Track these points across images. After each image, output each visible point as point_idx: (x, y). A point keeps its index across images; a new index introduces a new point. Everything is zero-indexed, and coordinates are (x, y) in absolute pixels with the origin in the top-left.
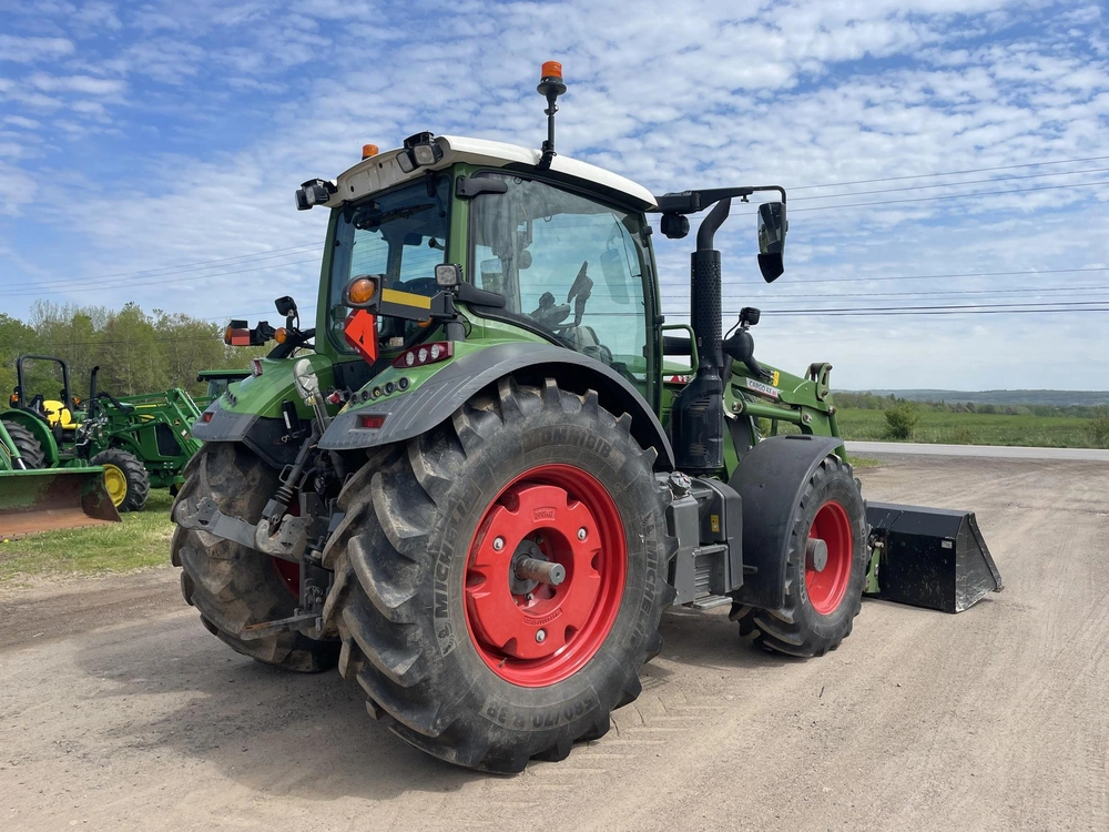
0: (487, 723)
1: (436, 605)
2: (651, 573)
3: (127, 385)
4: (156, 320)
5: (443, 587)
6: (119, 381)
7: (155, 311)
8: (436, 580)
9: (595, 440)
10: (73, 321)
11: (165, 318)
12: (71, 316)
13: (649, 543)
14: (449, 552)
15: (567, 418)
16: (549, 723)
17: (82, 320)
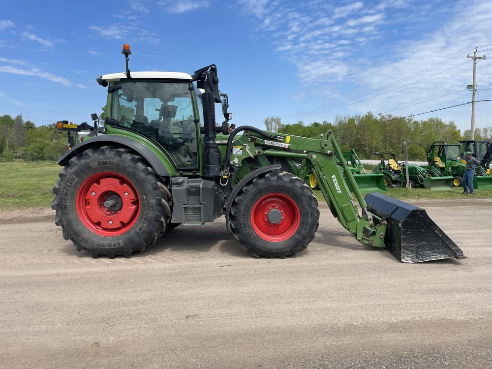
0: (81, 241)
1: (63, 207)
2: (148, 209)
3: (366, 147)
4: (379, 118)
5: (66, 202)
6: (363, 145)
7: (379, 114)
8: (64, 200)
9: (120, 164)
10: (348, 122)
11: (383, 117)
12: (347, 120)
13: (147, 199)
14: (67, 193)
15: (108, 158)
16: (102, 246)
17: (351, 121)
